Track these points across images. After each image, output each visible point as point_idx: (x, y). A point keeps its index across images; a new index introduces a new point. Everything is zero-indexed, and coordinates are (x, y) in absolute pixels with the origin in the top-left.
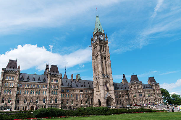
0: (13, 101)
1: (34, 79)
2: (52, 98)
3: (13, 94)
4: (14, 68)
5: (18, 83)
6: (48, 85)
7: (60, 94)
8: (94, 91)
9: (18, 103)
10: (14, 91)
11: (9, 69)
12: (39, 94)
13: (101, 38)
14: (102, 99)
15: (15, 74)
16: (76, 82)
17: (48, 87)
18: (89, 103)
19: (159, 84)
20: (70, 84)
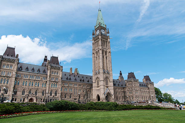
0: (11, 92)
1: (33, 69)
2: (52, 91)
3: (10, 84)
4: (12, 56)
5: (16, 73)
6: (48, 77)
7: (60, 87)
8: (93, 86)
9: (16, 94)
10: (11, 81)
11: (6, 57)
12: (38, 86)
13: (103, 33)
14: (102, 94)
15: (14, 62)
16: (74, 76)
17: (48, 79)
18: (87, 98)
19: (153, 82)
20: (69, 78)
